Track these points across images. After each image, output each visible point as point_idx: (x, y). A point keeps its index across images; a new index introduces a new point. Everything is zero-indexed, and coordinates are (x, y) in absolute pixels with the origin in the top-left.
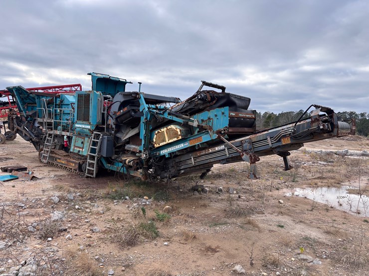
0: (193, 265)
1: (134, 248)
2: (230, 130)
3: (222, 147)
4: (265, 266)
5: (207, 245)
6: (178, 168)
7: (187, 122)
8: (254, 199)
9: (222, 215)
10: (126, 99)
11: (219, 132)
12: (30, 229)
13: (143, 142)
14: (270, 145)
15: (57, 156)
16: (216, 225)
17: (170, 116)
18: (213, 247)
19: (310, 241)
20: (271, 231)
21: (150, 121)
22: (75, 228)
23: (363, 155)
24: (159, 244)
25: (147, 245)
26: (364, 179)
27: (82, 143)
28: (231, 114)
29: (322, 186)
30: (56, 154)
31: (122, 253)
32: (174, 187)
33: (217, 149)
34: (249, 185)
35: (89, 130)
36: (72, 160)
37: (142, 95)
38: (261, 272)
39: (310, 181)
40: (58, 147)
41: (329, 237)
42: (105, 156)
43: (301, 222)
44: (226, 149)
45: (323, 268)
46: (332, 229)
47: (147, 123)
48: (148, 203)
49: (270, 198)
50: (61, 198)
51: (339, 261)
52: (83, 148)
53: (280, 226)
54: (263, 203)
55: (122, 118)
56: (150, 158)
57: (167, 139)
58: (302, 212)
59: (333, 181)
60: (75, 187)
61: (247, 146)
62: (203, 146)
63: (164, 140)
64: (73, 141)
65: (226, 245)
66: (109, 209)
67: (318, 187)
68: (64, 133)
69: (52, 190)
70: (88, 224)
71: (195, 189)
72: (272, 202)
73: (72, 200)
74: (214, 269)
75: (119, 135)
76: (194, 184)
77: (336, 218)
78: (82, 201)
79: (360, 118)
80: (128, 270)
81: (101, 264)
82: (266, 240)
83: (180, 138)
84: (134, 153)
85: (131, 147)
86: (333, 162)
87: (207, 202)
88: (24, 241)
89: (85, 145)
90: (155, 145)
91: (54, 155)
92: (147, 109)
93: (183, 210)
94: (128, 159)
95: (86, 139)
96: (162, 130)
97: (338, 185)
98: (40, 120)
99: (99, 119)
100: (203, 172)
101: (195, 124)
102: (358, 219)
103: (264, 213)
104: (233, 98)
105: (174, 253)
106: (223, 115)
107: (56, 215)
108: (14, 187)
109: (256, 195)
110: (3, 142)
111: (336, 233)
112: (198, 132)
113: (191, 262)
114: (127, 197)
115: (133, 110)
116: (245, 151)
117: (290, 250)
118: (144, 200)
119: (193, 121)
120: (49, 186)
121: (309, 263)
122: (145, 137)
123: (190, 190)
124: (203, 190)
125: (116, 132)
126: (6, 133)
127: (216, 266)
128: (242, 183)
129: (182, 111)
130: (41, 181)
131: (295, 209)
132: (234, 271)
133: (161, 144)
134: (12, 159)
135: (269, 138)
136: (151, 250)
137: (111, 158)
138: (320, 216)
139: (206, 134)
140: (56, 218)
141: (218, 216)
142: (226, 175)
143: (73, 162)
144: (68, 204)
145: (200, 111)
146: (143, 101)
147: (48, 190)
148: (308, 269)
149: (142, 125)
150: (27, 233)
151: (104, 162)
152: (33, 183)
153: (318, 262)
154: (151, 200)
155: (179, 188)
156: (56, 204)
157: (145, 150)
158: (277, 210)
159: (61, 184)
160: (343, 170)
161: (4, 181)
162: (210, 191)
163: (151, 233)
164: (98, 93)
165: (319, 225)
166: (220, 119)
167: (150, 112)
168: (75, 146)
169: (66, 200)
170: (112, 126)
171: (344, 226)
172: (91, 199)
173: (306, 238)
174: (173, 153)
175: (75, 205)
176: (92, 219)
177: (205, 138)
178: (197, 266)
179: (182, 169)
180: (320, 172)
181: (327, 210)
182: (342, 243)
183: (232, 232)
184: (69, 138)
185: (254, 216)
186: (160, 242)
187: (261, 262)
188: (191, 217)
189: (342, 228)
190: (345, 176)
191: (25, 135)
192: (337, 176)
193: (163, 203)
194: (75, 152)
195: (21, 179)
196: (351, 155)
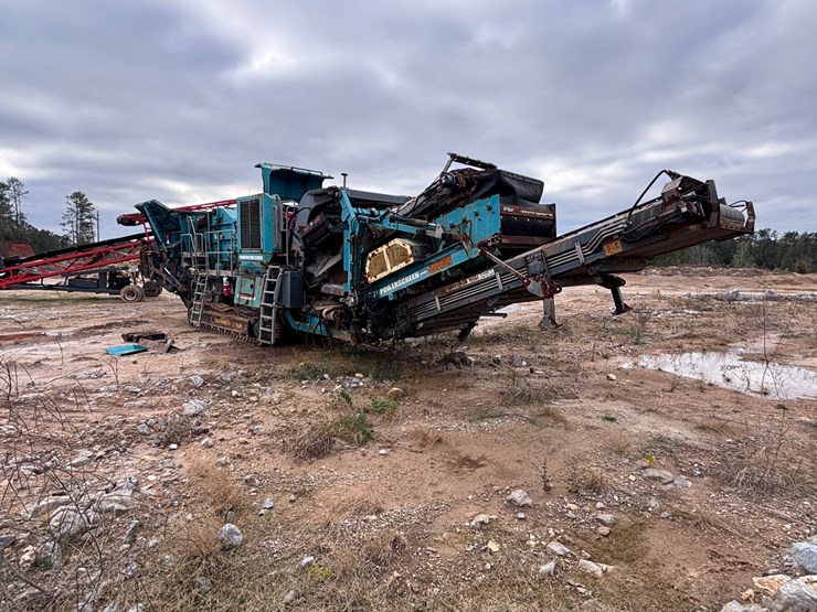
0: (431, 490)
1: (323, 461)
2: (504, 241)
3: (491, 272)
4: (574, 493)
5: (463, 455)
6: (413, 320)
7: (424, 232)
8: (559, 373)
9: (495, 401)
10: (319, 203)
11: (483, 245)
12: (143, 429)
13: (350, 278)
14: (582, 259)
15: (214, 313)
16: (482, 418)
17: (392, 224)
18: (474, 458)
19: (667, 443)
20: (588, 428)
21: (360, 238)
22: (224, 428)
23: (768, 298)
24: (371, 453)
25: (348, 456)
26: (772, 336)
27: (252, 286)
28: (505, 209)
29: (691, 351)
30: (213, 310)
31: (297, 469)
32: (412, 358)
33: (480, 277)
34: (552, 352)
35: (262, 263)
36: (238, 318)
37: (344, 192)
38: (566, 503)
39: (668, 343)
40: (217, 298)
41: (706, 437)
42: (289, 306)
43: (650, 410)
44: (498, 276)
45: (695, 495)
46: (713, 422)
47: (355, 242)
48: (361, 384)
49: (591, 372)
50: (208, 379)
51: (729, 480)
52: (253, 296)
53: (607, 419)
54: (576, 380)
55: (314, 236)
56: (361, 304)
57: (389, 266)
58: (653, 394)
59: (712, 340)
60: (239, 361)
61: (536, 265)
62: (455, 274)
63: (384, 269)
64: (237, 285)
65: (499, 454)
66: (291, 396)
67: (684, 351)
68: (223, 273)
69: (197, 367)
70: (249, 422)
71: (448, 360)
72: (595, 378)
73: (228, 383)
74: (470, 497)
75: (310, 269)
76: (448, 351)
77: (720, 403)
78: (245, 383)
79: (759, 238)
80: (301, 499)
81: (253, 489)
82: (580, 443)
83: (412, 260)
84: (336, 298)
85: (332, 288)
86: (711, 310)
87: (469, 381)
88: (128, 449)
89: (256, 291)
90: (369, 279)
91: (209, 313)
92: (353, 216)
93: (424, 395)
94: (326, 309)
95: (258, 279)
96: (380, 249)
97: (721, 347)
98: (186, 254)
99: (277, 243)
100: (462, 327)
101: (438, 234)
102: (765, 404)
103: (577, 398)
104: (508, 180)
105: (396, 470)
106: (491, 212)
107: (192, 406)
108: (135, 363)
109: (563, 368)
110: (139, 299)
111: (721, 429)
112: (444, 247)
113: (425, 486)
114: (326, 376)
115: (330, 220)
116: (534, 275)
117: (627, 461)
118: (355, 380)
119: (434, 229)
120: (194, 361)
121: (666, 484)
122: (353, 266)
123: (440, 361)
124: (465, 361)
125: (307, 264)
126: (145, 285)
127: (475, 492)
128: (538, 347)
129: (414, 213)
130: (183, 353)
131: (639, 389)
132: (510, 501)
133: (379, 276)
134: (146, 322)
135: (578, 247)
136: (353, 464)
137: (300, 310)
138: (688, 401)
139: (458, 249)
140: (193, 411)
141: (489, 403)
142: (509, 335)
143: (240, 322)
144: (219, 388)
145: (446, 209)
146: (346, 203)
147: (191, 367)
148: (662, 496)
149: (347, 246)
150: (135, 437)
151: (290, 319)
152: (170, 356)
153: (683, 482)
154: (367, 379)
155: (420, 359)
156: (199, 388)
157: (353, 291)
158: (604, 391)
159: (214, 357)
160: (731, 322)
161: (123, 355)
162: (476, 364)
163: (359, 433)
164: (274, 197)
165: (685, 416)
166: (483, 220)
167: (359, 219)
168: (240, 293)
169: (217, 382)
170: (298, 254)
171: (737, 415)
172: (263, 380)
173: (660, 439)
174: (401, 291)
175: (230, 391)
176: (257, 414)
177: (458, 258)
178: (438, 492)
179: (420, 321)
180: (687, 327)
181: (702, 389)
182: (734, 446)
183: (512, 430)
184: (232, 281)
185: (557, 403)
186: (372, 450)
187: (566, 485)
188: (436, 405)
189: (734, 420)
190: (735, 331)
191: (167, 282)
192: (719, 333)
193: (387, 383)
194: (242, 303)
195: (150, 351)
196: (746, 299)
